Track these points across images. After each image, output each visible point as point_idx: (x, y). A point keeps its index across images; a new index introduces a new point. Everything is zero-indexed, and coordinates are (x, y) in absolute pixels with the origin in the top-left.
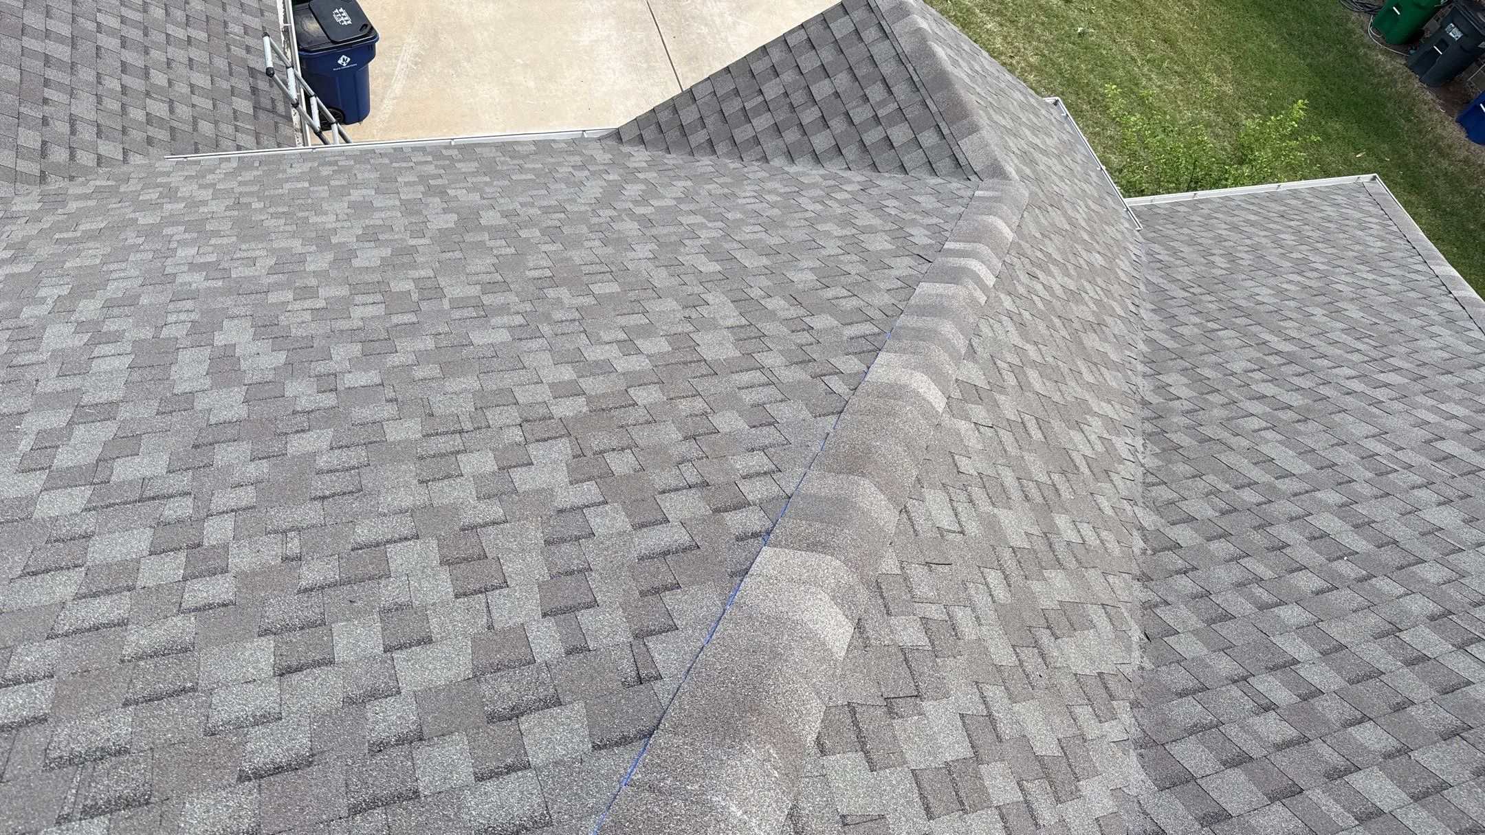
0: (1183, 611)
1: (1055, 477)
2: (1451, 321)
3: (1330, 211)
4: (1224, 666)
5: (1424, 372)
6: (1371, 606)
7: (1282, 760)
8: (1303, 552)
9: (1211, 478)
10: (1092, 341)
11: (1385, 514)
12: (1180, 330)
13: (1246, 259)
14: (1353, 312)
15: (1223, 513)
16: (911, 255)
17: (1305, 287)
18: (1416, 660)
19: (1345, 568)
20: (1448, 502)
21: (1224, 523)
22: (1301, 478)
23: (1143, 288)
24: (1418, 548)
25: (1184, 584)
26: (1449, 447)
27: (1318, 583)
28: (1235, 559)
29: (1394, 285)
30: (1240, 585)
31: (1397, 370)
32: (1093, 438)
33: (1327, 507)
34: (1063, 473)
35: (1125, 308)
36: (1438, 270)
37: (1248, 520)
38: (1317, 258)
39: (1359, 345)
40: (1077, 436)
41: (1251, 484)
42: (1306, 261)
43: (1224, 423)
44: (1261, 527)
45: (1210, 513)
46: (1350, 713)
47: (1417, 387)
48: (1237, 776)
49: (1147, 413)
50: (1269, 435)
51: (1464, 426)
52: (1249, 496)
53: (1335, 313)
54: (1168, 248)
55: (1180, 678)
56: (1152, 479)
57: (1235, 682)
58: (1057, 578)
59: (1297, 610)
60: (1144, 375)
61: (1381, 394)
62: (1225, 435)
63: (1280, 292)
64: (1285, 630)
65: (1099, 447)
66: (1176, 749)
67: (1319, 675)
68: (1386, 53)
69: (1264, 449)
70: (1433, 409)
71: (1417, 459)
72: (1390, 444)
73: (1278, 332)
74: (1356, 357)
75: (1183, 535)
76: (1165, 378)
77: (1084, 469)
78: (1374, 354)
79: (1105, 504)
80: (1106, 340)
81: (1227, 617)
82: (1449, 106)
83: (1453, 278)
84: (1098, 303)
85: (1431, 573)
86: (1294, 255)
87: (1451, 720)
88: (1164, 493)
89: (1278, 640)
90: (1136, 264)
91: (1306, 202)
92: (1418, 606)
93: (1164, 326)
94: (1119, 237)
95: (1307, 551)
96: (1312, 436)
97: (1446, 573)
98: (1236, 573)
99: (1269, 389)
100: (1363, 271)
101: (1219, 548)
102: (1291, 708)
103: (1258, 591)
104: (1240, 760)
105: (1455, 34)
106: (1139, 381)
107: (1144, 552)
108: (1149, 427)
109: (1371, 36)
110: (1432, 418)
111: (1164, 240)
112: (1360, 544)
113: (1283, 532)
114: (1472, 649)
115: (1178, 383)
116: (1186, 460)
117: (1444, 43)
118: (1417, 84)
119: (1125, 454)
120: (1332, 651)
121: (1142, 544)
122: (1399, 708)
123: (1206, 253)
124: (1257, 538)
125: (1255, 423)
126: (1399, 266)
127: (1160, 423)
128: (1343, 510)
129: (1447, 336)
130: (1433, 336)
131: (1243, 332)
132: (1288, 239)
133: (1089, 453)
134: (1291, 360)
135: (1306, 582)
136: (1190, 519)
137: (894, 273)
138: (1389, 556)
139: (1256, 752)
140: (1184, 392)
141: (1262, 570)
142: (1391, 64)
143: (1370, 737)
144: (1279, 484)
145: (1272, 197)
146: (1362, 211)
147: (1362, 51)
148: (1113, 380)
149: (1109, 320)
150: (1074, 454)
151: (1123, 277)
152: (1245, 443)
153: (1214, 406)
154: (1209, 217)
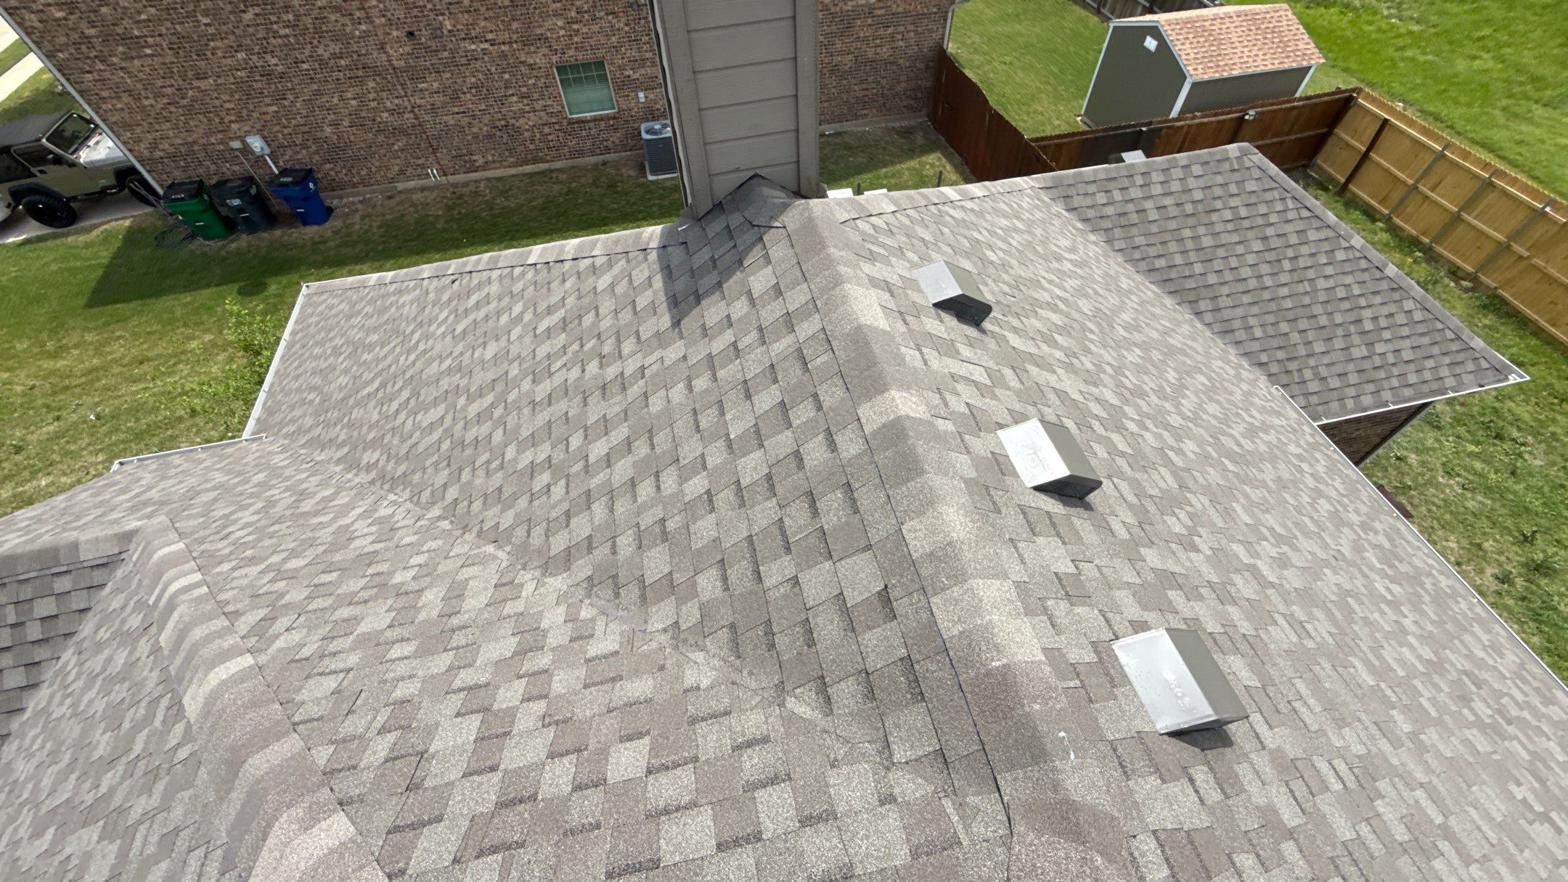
0: (490, 513)
1: (370, 571)
2: (399, 292)
3: (313, 320)
4: (523, 503)
5: (419, 319)
6: (519, 409)
7: (573, 494)
8: (484, 430)
9: (428, 463)
10: (307, 506)
11: (480, 378)
12: (340, 440)
13: (317, 381)
14: (374, 337)
15: (449, 465)
16: (141, 636)
17: (349, 357)
18: (550, 399)
19: (498, 412)
20: (485, 343)
21: (454, 467)
22: (447, 412)
23: (304, 451)
24: (500, 371)
25: (477, 506)
26: (460, 328)
27: (500, 430)
28: (474, 470)
29: (369, 309)
30: (488, 474)
31: (413, 332)
32: (366, 531)
33: (466, 406)
34: (370, 564)
35: (307, 470)
36: (372, 283)
37: (457, 452)
38: (337, 341)
39: (392, 345)
40: (357, 543)
41: (440, 441)
42: (334, 348)
43: (403, 441)
44: (463, 446)
45: (446, 472)
46: (562, 446)
47: (425, 327)
48: (574, 521)
49: (378, 484)
50: (419, 418)
51: (452, 317)
52: (446, 445)
53: (370, 348)
54: (287, 424)
55: (520, 532)
56: (415, 498)
57: (531, 501)
58: (428, 596)
59: (509, 448)
60: (356, 475)
61: (421, 347)
62: (410, 442)
63: (346, 371)
64: (515, 460)
65: (373, 529)
66: (553, 553)
67: (542, 453)
68: (232, 241)
69: (424, 424)
70: (440, 325)
71: (460, 348)
72: (447, 356)
73: (367, 383)
74: (398, 350)
75: (452, 493)
76: (364, 463)
77: (378, 546)
78: (400, 339)
79: (407, 540)
80: (315, 493)
81: (500, 489)
82: (291, 225)
83: (379, 278)
84: (287, 489)
85: (514, 371)
86: (329, 351)
87: (579, 398)
88: (426, 495)
89: (520, 466)
90: (284, 449)
91: (302, 330)
92: (526, 385)
93: (334, 449)
94: (257, 454)
95: (483, 428)
96: (428, 394)
97: (516, 363)
98: (481, 473)
99: (394, 406)
100: (356, 321)
101: (465, 476)
102: (553, 475)
103: (494, 465)
104: (568, 515)
105: (236, 202)
106: (357, 480)
107: (452, 522)
108: (387, 486)
109: (214, 245)
110: (443, 329)
111: (282, 424)
112: (489, 399)
113: (470, 436)
114: (553, 370)
115: (370, 457)
116: (413, 472)
117: (239, 210)
118: (266, 235)
119: (390, 511)
120: (533, 441)
121: (447, 522)
122: (567, 420)
123: (303, 402)
124: (469, 452)
125: (409, 422)
126: (362, 300)
127: (388, 478)
128: (471, 399)
129: (406, 298)
130: (404, 305)
131: (357, 404)
132: (317, 351)
133: (372, 538)
134: (383, 385)
135: (498, 436)
136: (445, 486)
137: (143, 659)
138: (500, 387)
139: (565, 506)
140: (376, 455)
141: (484, 458)
142: (242, 241)
143: (576, 441)
144: (445, 426)
145: (290, 346)
146: (321, 303)
147: (223, 253)
148: (343, 499)
149: (304, 486)
150: (366, 550)
151: (286, 462)
152: (418, 433)
153: (390, 442)
154: (282, 390)
